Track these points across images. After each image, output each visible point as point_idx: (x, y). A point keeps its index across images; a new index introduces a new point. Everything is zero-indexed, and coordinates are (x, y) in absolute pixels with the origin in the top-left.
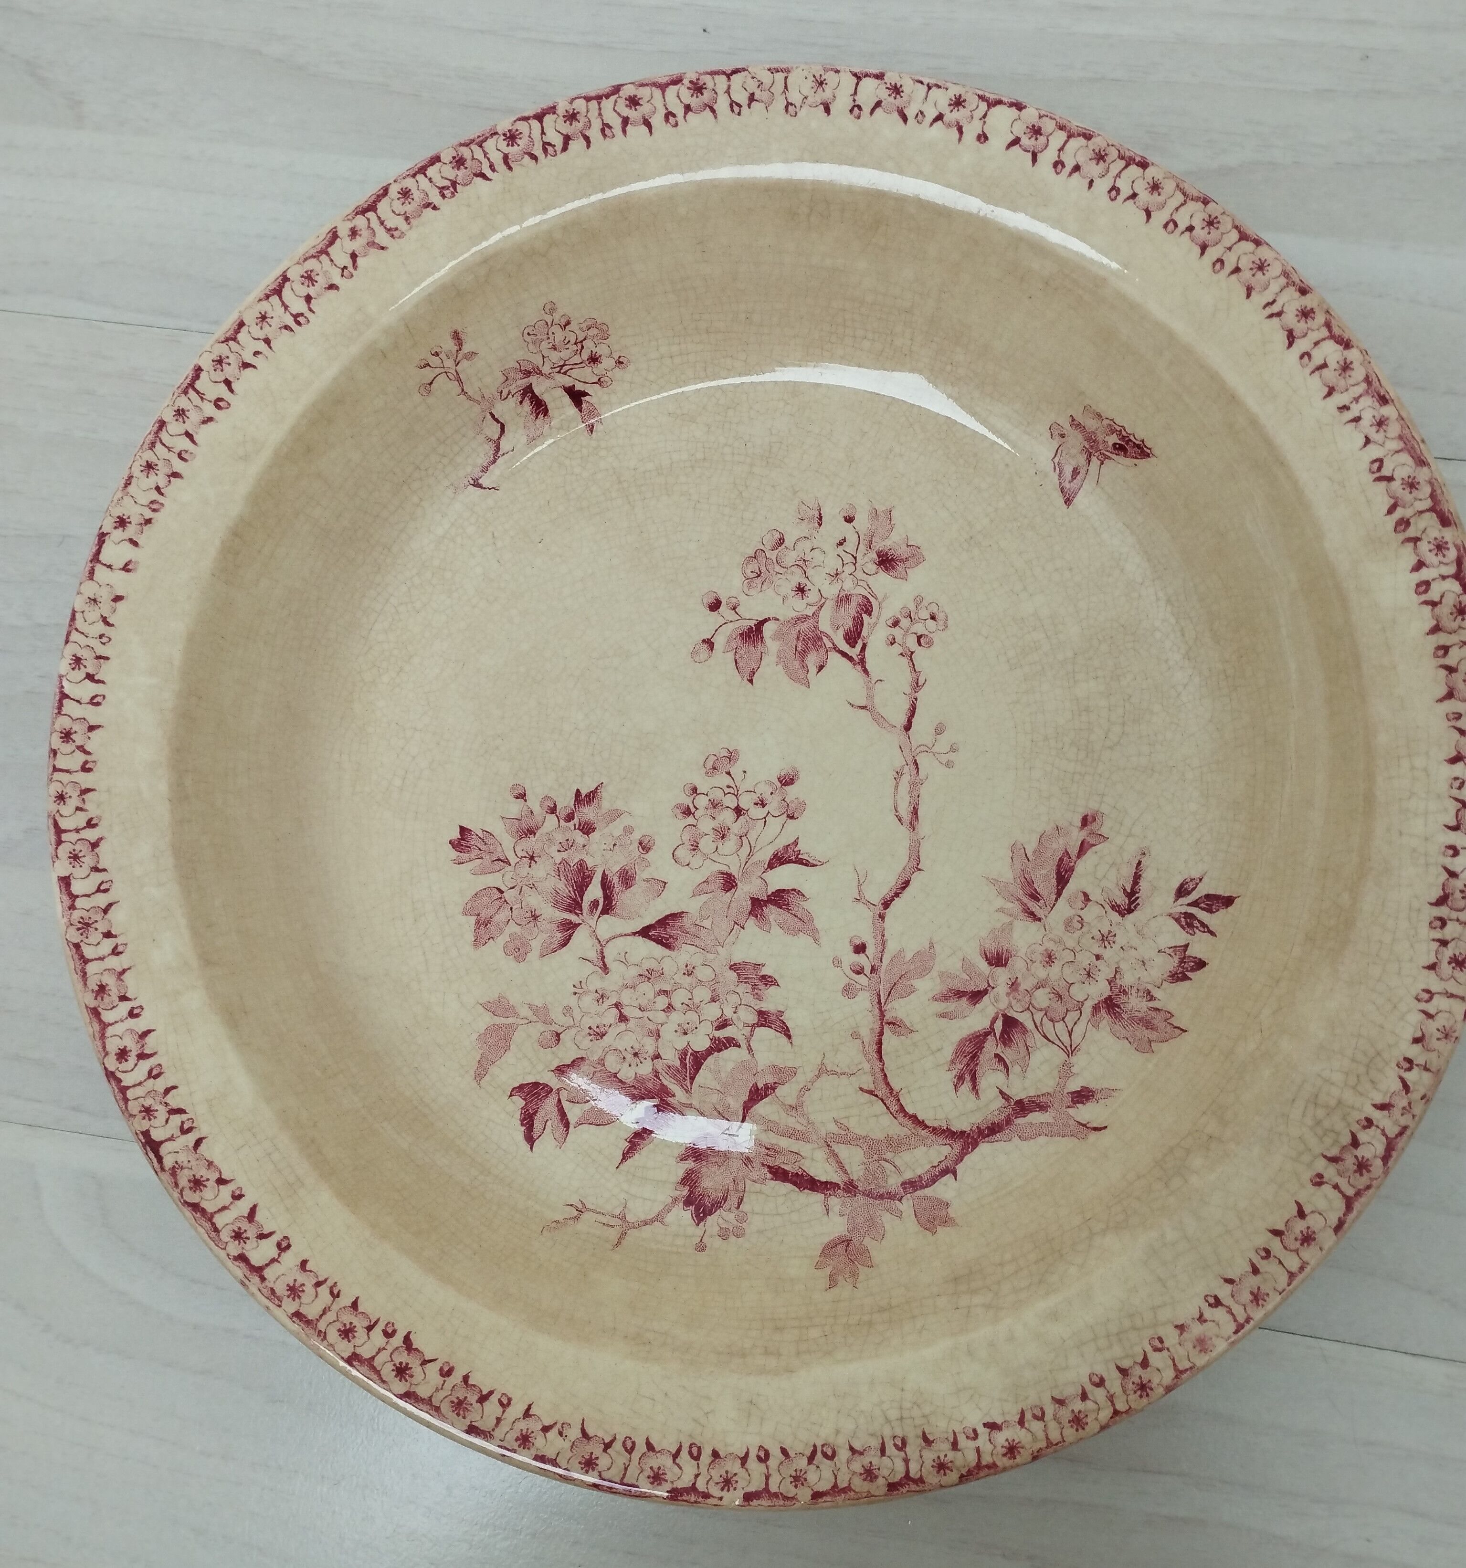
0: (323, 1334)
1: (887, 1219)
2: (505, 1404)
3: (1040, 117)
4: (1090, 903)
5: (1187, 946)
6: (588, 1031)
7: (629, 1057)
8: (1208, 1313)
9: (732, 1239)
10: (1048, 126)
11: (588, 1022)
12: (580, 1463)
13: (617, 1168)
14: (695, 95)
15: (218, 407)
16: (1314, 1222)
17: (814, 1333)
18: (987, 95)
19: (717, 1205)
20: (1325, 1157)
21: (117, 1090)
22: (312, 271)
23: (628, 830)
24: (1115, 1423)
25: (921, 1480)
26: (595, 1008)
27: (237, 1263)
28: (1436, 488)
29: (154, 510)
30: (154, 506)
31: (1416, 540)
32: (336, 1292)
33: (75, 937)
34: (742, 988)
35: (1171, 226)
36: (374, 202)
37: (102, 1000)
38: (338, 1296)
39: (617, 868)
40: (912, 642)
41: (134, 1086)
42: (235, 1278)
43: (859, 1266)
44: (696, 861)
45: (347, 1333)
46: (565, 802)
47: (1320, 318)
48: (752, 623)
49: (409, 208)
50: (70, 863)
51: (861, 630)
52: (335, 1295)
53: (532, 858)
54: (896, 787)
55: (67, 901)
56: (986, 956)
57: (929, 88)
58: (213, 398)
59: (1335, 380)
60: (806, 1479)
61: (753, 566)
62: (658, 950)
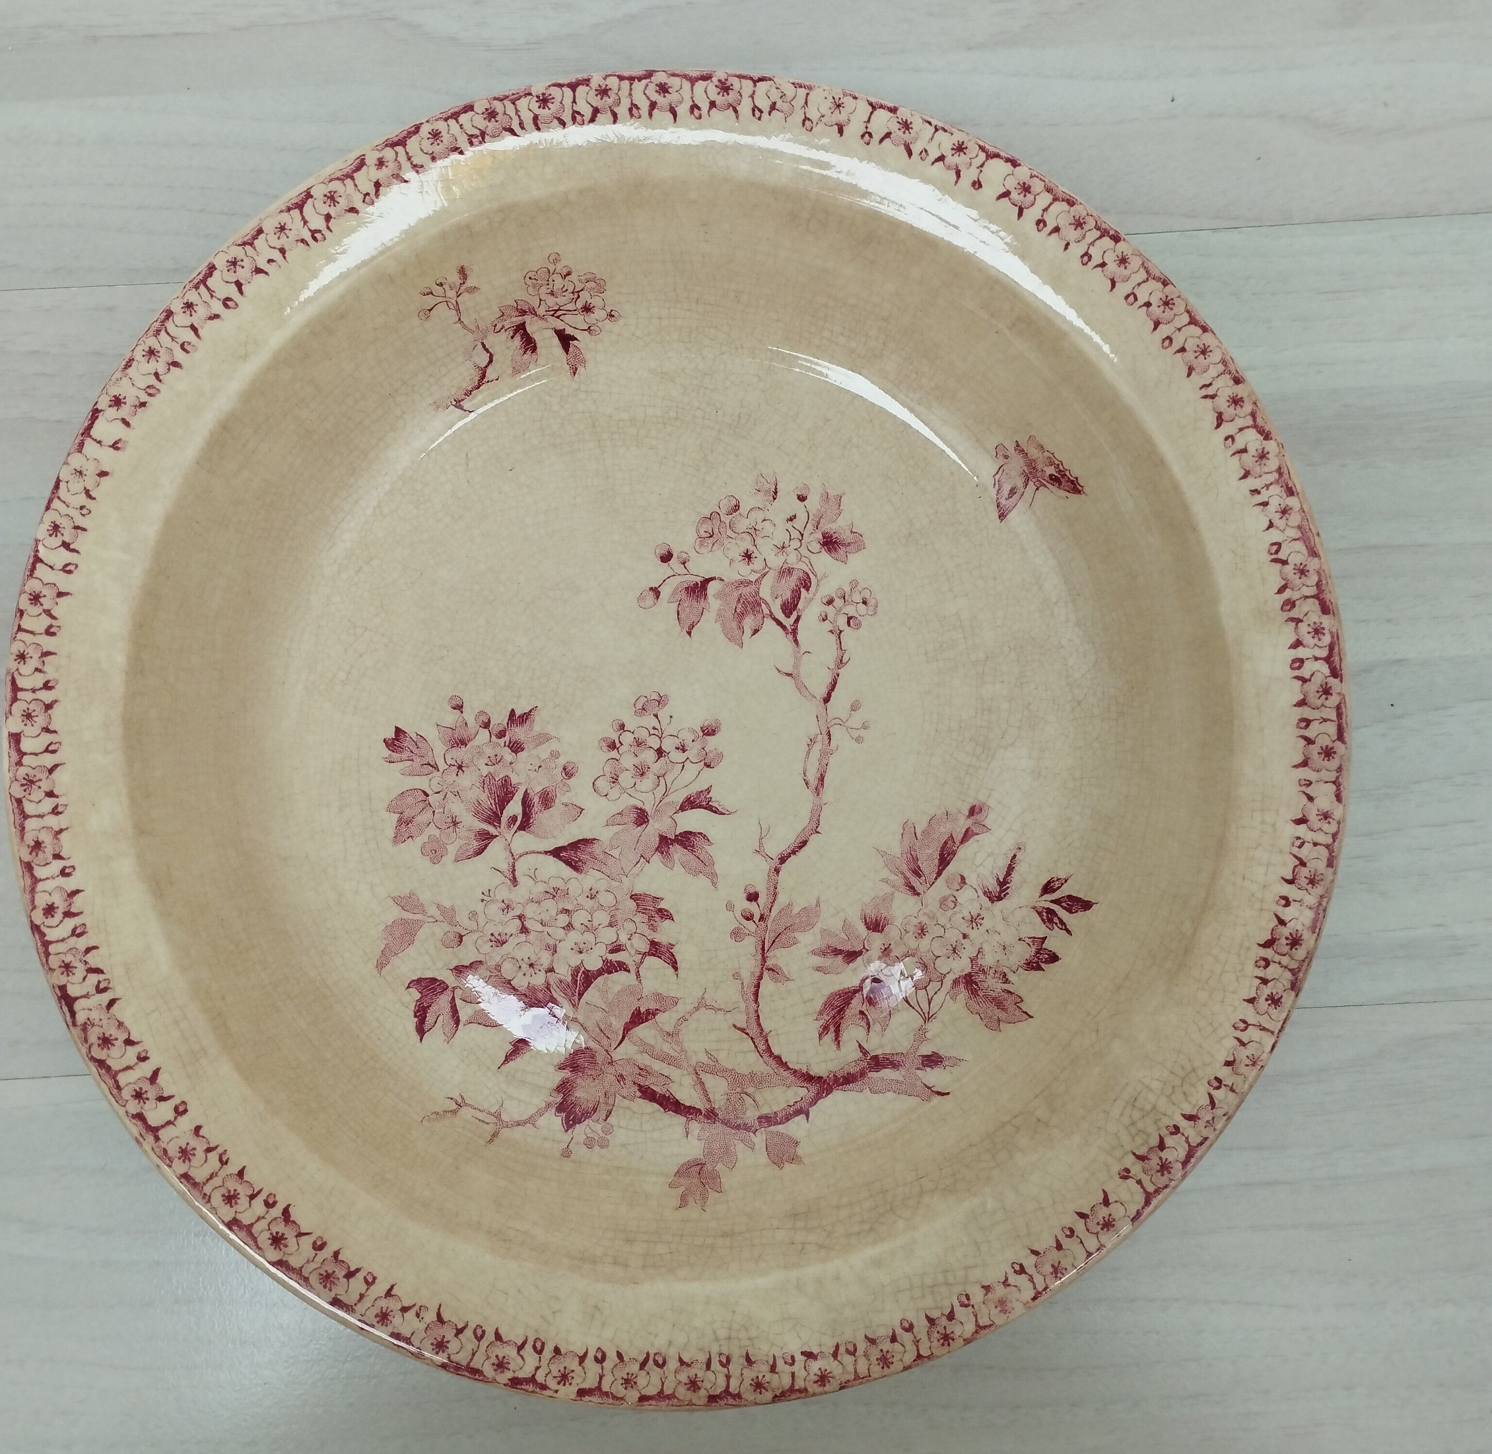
0: (207, 1197)
1: (740, 1148)
2: (370, 1282)
3: (1032, 177)
4: (965, 886)
5: (1045, 938)
6: (490, 937)
7: (525, 967)
8: (1013, 1279)
9: (597, 1148)
10: (1037, 186)
11: (491, 929)
12: (432, 1344)
13: (499, 1068)
14: (721, 94)
15: (226, 306)
16: (1116, 1211)
17: (661, 1249)
18: (987, 147)
19: (587, 1115)
20: (1134, 1154)
21: (39, 944)
22: (335, 192)
23: (555, 755)
24: (917, 1365)
25: (738, 1396)
26: (499, 916)
27: (134, 1121)
28: (1323, 578)
29: (150, 395)
30: (150, 391)
31: (1298, 621)
32: (224, 1160)
33: (18, 792)
34: (639, 918)
35: (1131, 298)
36: (405, 137)
37: (37, 855)
38: (226, 1163)
39: (538, 789)
40: (842, 622)
41: (57, 941)
42: (131, 1134)
43: (710, 1190)
44: (614, 793)
45: (230, 1199)
46: (499, 719)
47: (1248, 408)
48: (699, 580)
49: (437, 149)
50: (23, 721)
51: (798, 603)
52: (223, 1162)
53: (460, 767)
54: (808, 753)
55: (15, 756)
56: (866, 921)
57: (936, 130)
58: (223, 297)
59: (1251, 465)
60: (635, 1383)
61: (707, 527)
62: (567, 871)
